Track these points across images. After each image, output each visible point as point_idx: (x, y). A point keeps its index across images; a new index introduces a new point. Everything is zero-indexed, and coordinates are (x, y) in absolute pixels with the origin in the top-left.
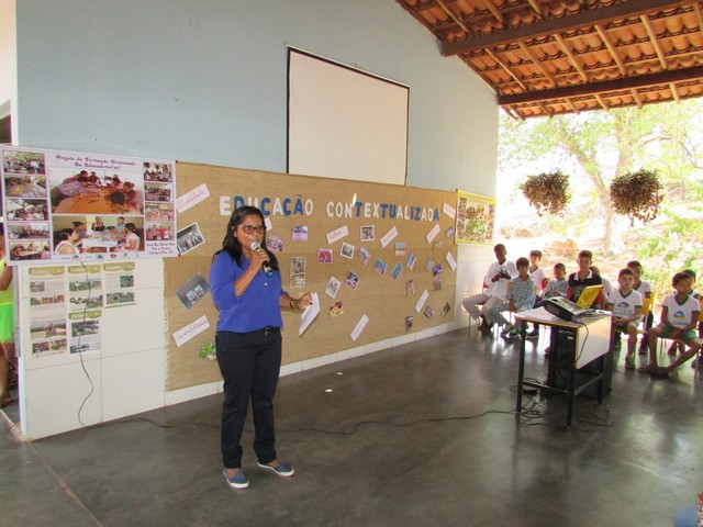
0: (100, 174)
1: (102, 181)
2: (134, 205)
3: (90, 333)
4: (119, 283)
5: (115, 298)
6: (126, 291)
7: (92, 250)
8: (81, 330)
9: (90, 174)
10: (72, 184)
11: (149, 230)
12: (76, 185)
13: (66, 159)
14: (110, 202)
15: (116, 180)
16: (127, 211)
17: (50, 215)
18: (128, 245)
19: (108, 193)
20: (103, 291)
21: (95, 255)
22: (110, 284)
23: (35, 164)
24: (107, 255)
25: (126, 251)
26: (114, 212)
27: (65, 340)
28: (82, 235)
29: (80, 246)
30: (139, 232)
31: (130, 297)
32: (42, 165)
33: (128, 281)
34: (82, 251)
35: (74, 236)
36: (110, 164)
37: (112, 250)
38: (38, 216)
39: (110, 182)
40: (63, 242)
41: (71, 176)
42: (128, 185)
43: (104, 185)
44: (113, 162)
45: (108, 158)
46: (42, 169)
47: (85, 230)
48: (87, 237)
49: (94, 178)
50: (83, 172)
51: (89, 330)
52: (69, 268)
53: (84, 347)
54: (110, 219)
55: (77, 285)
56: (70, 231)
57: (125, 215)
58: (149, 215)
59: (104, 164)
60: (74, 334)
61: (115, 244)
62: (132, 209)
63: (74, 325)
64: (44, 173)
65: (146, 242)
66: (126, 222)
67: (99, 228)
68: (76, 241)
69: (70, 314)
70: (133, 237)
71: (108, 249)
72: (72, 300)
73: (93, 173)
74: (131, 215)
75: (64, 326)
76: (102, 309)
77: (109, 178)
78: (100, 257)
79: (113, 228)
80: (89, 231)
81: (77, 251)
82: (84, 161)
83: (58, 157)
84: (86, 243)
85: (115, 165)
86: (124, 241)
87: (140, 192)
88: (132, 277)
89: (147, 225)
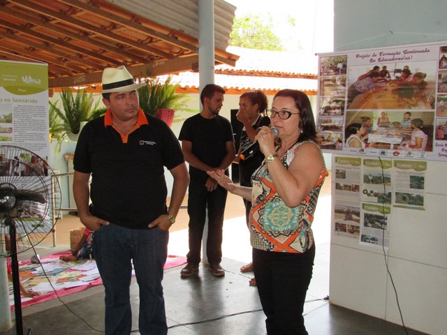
0: (390, 67)
1: (391, 74)
2: (423, 98)
3: (379, 227)
4: (409, 183)
5: (404, 199)
6: (415, 192)
7: (377, 145)
8: (372, 222)
9: (381, 69)
10: (364, 80)
11: (439, 128)
12: (367, 81)
13: (363, 57)
14: (397, 96)
15: (407, 72)
16: (415, 105)
17: (346, 110)
18: (413, 143)
19: (396, 86)
20: (393, 188)
21: (378, 151)
22: (399, 182)
23: (340, 66)
24: (390, 152)
25: (411, 150)
26: (400, 106)
27: (358, 227)
28: (369, 130)
29: (366, 140)
30: (428, 130)
31: (419, 201)
32: (345, 66)
33: (418, 182)
34: (367, 145)
35: (362, 130)
36: (402, 55)
37: (396, 146)
38: (337, 111)
39: (399, 75)
40: (352, 136)
41: (365, 72)
42: (420, 76)
43: (393, 78)
44: (405, 52)
45: (401, 49)
46: (344, 71)
47: (371, 125)
48: (373, 132)
49: (385, 72)
50: (376, 68)
51: (378, 224)
52: (365, 161)
53: (373, 239)
54: (396, 115)
55: (370, 178)
56: (359, 126)
57: (412, 110)
58: (442, 109)
59: (396, 56)
60: (366, 225)
61: (399, 140)
62: (421, 103)
63: (367, 216)
64: (345, 73)
65: (435, 141)
66: (412, 117)
67: (384, 124)
68: (363, 136)
69: (364, 205)
70: (419, 135)
71: (392, 146)
72: (365, 192)
73: (385, 67)
74: (420, 110)
75: (358, 214)
76: (391, 206)
77: (398, 71)
78: (383, 153)
79: (399, 123)
80: (375, 127)
81: (363, 145)
82: (378, 57)
83: (357, 56)
84: (372, 138)
85: (407, 55)
86: (409, 138)
87: (433, 83)
88: (423, 179)
89: (438, 121)
